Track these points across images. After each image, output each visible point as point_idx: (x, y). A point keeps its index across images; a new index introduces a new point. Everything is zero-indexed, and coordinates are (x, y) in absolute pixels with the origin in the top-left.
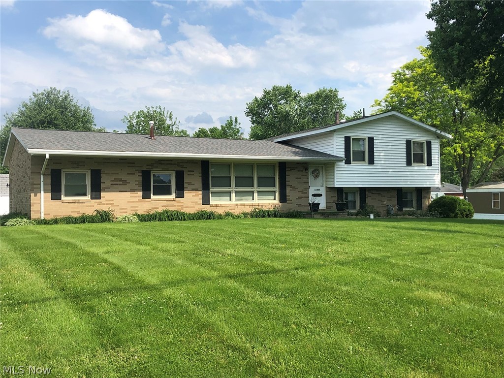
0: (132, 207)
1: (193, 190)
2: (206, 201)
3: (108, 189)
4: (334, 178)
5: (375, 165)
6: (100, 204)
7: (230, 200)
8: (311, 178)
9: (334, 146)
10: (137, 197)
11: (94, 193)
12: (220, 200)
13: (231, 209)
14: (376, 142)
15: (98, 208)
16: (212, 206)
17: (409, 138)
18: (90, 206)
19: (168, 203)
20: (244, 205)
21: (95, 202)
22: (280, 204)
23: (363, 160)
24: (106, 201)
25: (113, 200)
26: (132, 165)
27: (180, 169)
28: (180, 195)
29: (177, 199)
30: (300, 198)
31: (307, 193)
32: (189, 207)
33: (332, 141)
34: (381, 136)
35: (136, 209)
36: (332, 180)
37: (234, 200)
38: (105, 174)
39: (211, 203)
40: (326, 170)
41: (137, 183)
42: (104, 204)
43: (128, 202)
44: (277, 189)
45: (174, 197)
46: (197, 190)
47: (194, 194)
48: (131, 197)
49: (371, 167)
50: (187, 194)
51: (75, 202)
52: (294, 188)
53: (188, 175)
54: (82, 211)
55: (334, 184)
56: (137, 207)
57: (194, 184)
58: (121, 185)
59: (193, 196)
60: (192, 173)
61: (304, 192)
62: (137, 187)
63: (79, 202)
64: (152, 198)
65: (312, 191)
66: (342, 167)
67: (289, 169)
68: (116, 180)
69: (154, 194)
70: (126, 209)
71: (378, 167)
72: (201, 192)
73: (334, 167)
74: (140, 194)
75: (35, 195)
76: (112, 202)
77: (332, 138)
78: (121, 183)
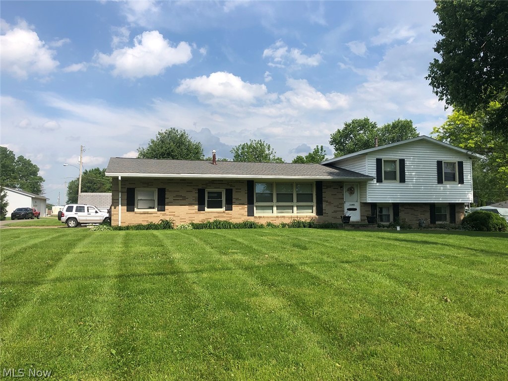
0: (189, 217)
1: (240, 204)
2: (251, 213)
3: (171, 204)
4: (366, 195)
5: (406, 183)
6: (164, 215)
7: (273, 213)
8: (346, 195)
9: (366, 167)
10: (194, 209)
11: (160, 206)
12: (264, 213)
13: (272, 220)
14: (407, 163)
15: (163, 218)
16: (256, 217)
17: (440, 159)
18: (157, 217)
19: (219, 214)
20: (284, 217)
21: (161, 214)
22: (317, 217)
23: (395, 179)
24: (169, 212)
25: (174, 212)
26: (190, 184)
27: (229, 187)
28: (229, 208)
29: (226, 212)
30: (335, 212)
31: (343, 207)
32: (236, 218)
33: (364, 163)
34: (412, 158)
35: (193, 219)
36: (365, 196)
37: (276, 212)
38: (170, 191)
39: (255, 215)
40: (360, 188)
41: (194, 198)
42: (167, 215)
43: (187, 213)
44: (314, 203)
45: (224, 210)
46: (243, 204)
47: (241, 208)
48: (189, 209)
49: (402, 184)
50: (235, 207)
51: (145, 213)
52: (330, 203)
53: (236, 192)
54: (150, 221)
55: (366, 200)
56: (194, 217)
57: (241, 200)
58: (181, 201)
59: (240, 209)
60: (240, 190)
61: (339, 206)
62: (194, 202)
63: (148, 213)
64: (206, 210)
65: (347, 206)
66: (374, 185)
67: (325, 187)
68: (177, 196)
69: (208, 208)
70: (185, 219)
71: (409, 185)
72: (246, 206)
73: (366, 185)
74: (196, 207)
75: (115, 208)
76: (174, 214)
77: (364, 160)
78: (181, 198)
